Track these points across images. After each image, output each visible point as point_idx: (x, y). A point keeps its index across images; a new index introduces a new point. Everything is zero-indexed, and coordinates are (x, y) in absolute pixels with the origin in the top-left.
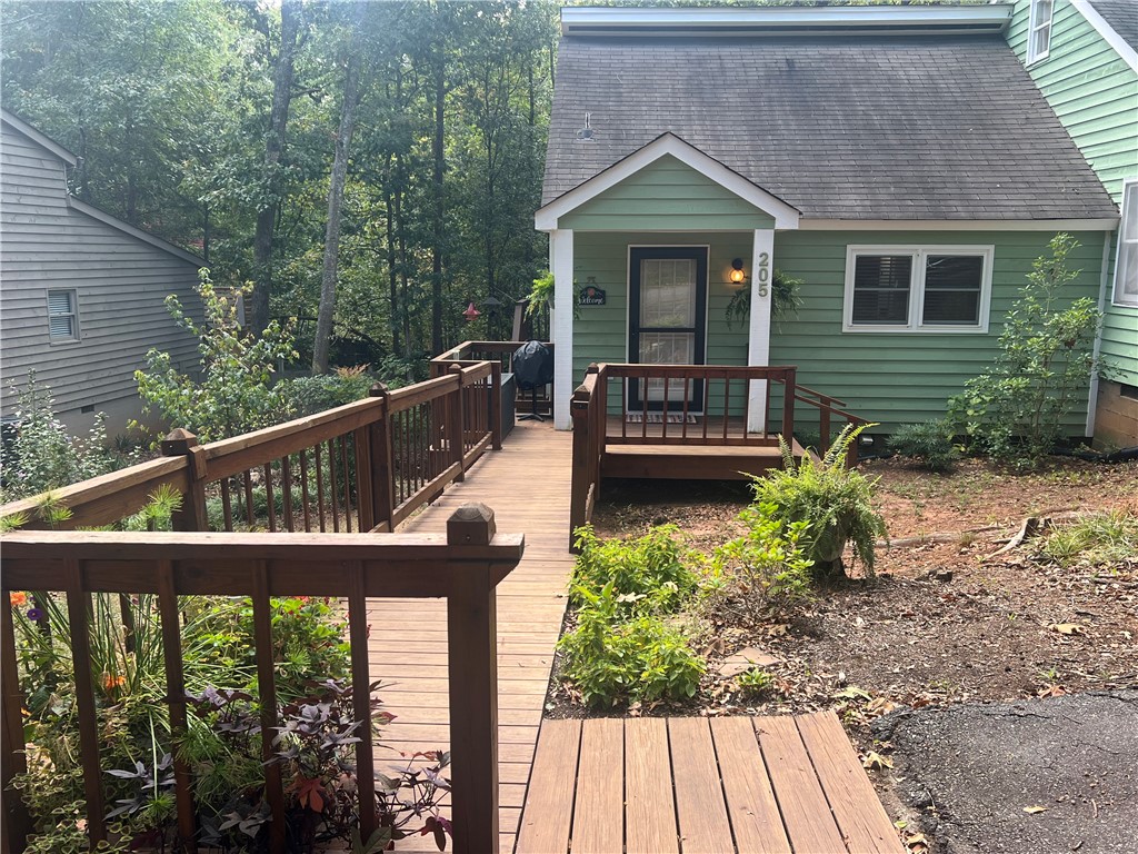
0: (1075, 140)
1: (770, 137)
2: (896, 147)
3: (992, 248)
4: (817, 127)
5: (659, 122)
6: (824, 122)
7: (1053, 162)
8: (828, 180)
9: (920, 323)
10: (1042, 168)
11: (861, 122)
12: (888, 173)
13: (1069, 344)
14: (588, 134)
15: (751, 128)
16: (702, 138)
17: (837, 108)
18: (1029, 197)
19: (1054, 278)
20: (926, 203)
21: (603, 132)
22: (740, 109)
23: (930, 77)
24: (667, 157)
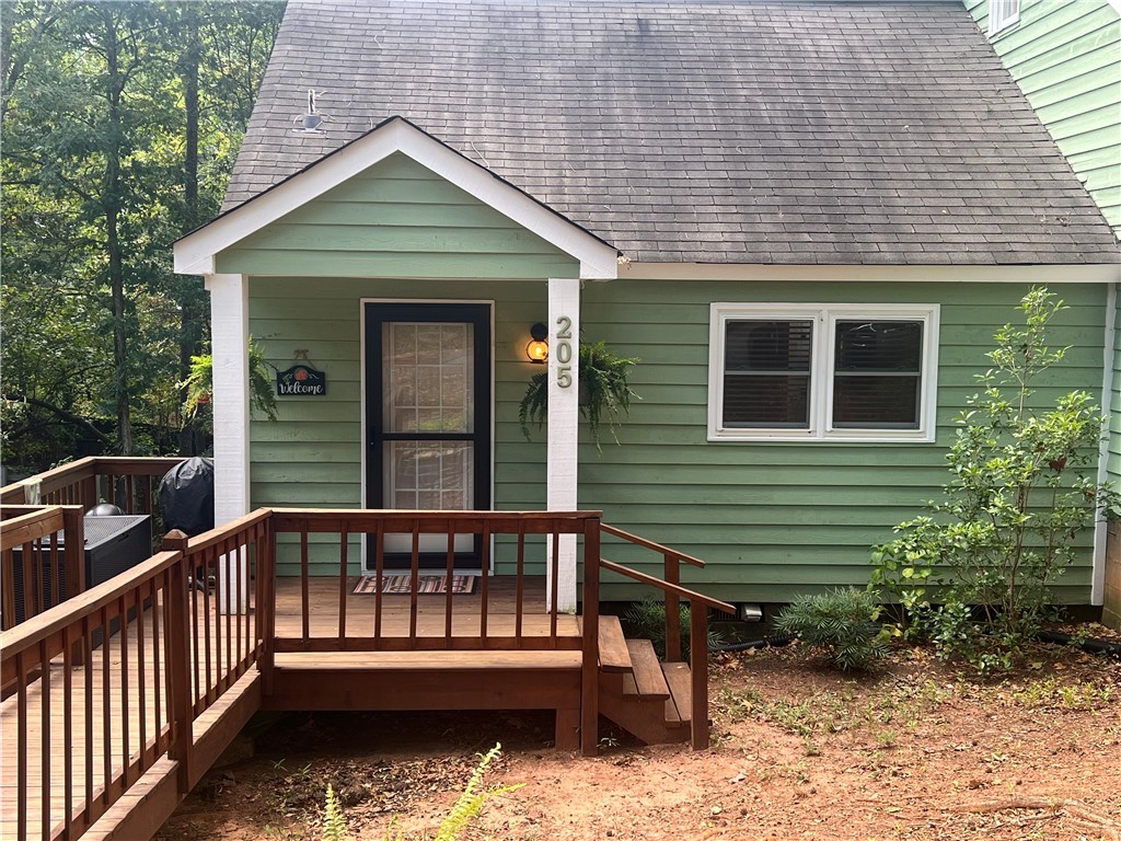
0: (1058, 144)
1: (600, 134)
2: (792, 152)
3: (936, 308)
4: (673, 120)
5: (430, 107)
6: (684, 113)
7: (1027, 176)
8: (683, 200)
9: (829, 426)
10: (1011, 185)
11: (741, 113)
12: (777, 192)
13: (1057, 466)
14: (312, 122)
15: (573, 119)
16: (495, 132)
17: (706, 92)
18: (989, 229)
19: (1028, 359)
20: (831, 237)
21: (338, 120)
22: (559, 90)
23: (850, 49)
24: (398, 158)
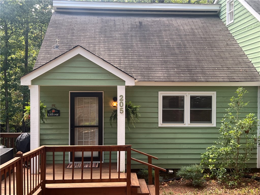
0: (244, 52)
1: (130, 50)
2: (178, 54)
3: (215, 93)
4: (148, 46)
5: (87, 43)
6: (151, 44)
7: (237, 60)
8: (151, 66)
9: (189, 123)
10: (233, 62)
11: (165, 45)
12: (174, 64)
13: (247, 132)
14: (57, 47)
15: (123, 46)
16: (104, 49)
17: (157, 39)
18: (228, 73)
19: (239, 105)
20: (188, 75)
21: (64, 46)
22: (120, 39)
23: (192, 29)
24: (79, 56)
